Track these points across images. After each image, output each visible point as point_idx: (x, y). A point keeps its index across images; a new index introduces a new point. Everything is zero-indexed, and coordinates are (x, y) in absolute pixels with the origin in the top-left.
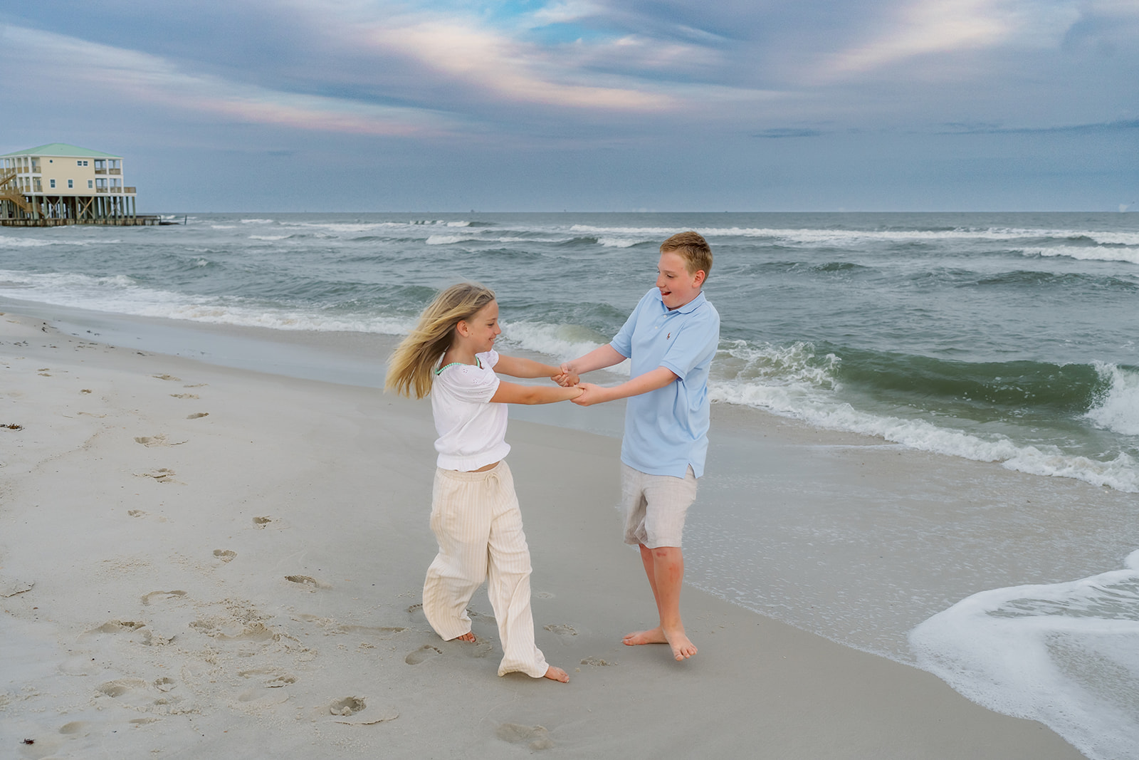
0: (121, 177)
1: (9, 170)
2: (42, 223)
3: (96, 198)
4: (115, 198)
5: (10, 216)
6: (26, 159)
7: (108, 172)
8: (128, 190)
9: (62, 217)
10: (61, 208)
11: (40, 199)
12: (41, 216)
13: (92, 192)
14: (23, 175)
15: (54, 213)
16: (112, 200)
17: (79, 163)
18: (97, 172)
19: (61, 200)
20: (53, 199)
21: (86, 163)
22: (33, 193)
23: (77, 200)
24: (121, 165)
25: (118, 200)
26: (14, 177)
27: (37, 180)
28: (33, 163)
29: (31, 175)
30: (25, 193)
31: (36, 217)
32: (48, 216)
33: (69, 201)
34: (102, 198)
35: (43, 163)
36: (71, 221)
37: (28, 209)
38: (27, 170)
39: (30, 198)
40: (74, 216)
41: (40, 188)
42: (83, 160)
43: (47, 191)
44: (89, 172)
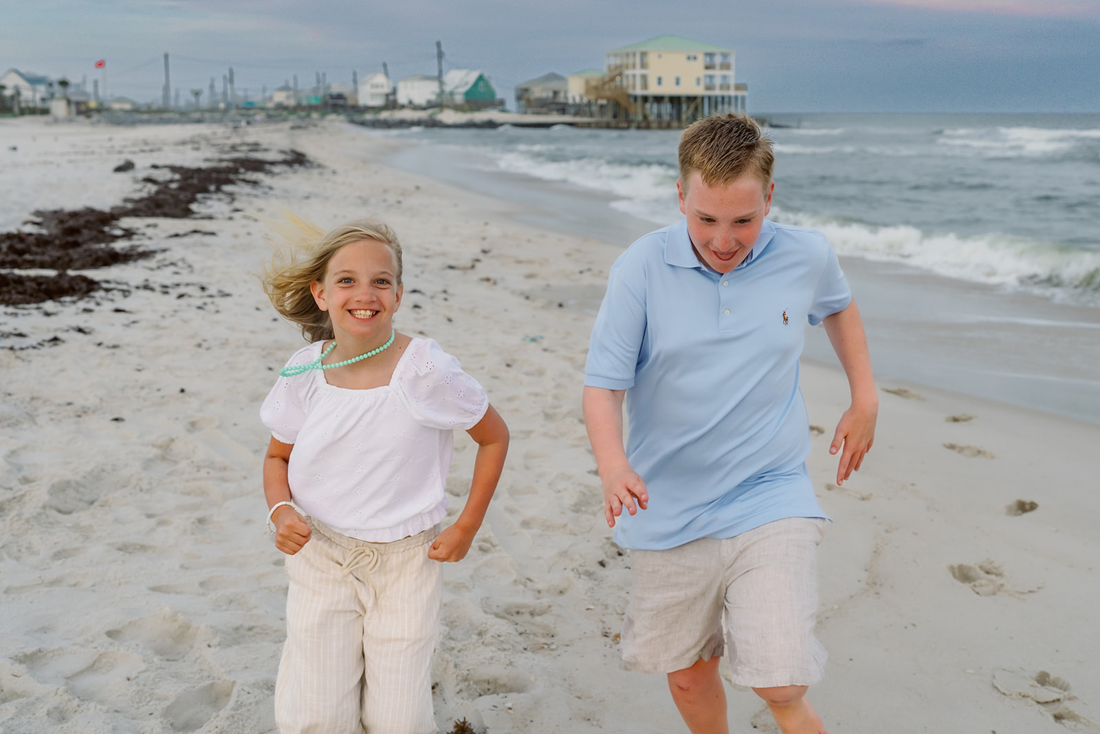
0: (731, 73)
1: (617, 67)
2: (645, 125)
3: (703, 98)
4: (723, 98)
5: (615, 116)
6: (634, 54)
7: (718, 66)
8: (738, 87)
9: (666, 118)
10: (666, 108)
11: (645, 99)
12: (645, 117)
13: (699, 91)
14: (629, 72)
15: (659, 115)
16: (720, 99)
17: (689, 58)
18: (707, 68)
19: (666, 100)
20: (659, 99)
21: (695, 58)
22: (639, 91)
23: (683, 100)
24: (732, 60)
25: (726, 100)
26: (620, 74)
27: (644, 78)
28: (642, 60)
29: (639, 72)
30: (631, 92)
31: (640, 118)
32: (652, 118)
33: (675, 101)
34: (709, 98)
35: (652, 59)
36: (675, 124)
37: (632, 110)
38: (634, 66)
39: (635, 98)
40: (679, 118)
41: (645, 86)
42: (692, 54)
43: (654, 90)
44: (698, 68)
